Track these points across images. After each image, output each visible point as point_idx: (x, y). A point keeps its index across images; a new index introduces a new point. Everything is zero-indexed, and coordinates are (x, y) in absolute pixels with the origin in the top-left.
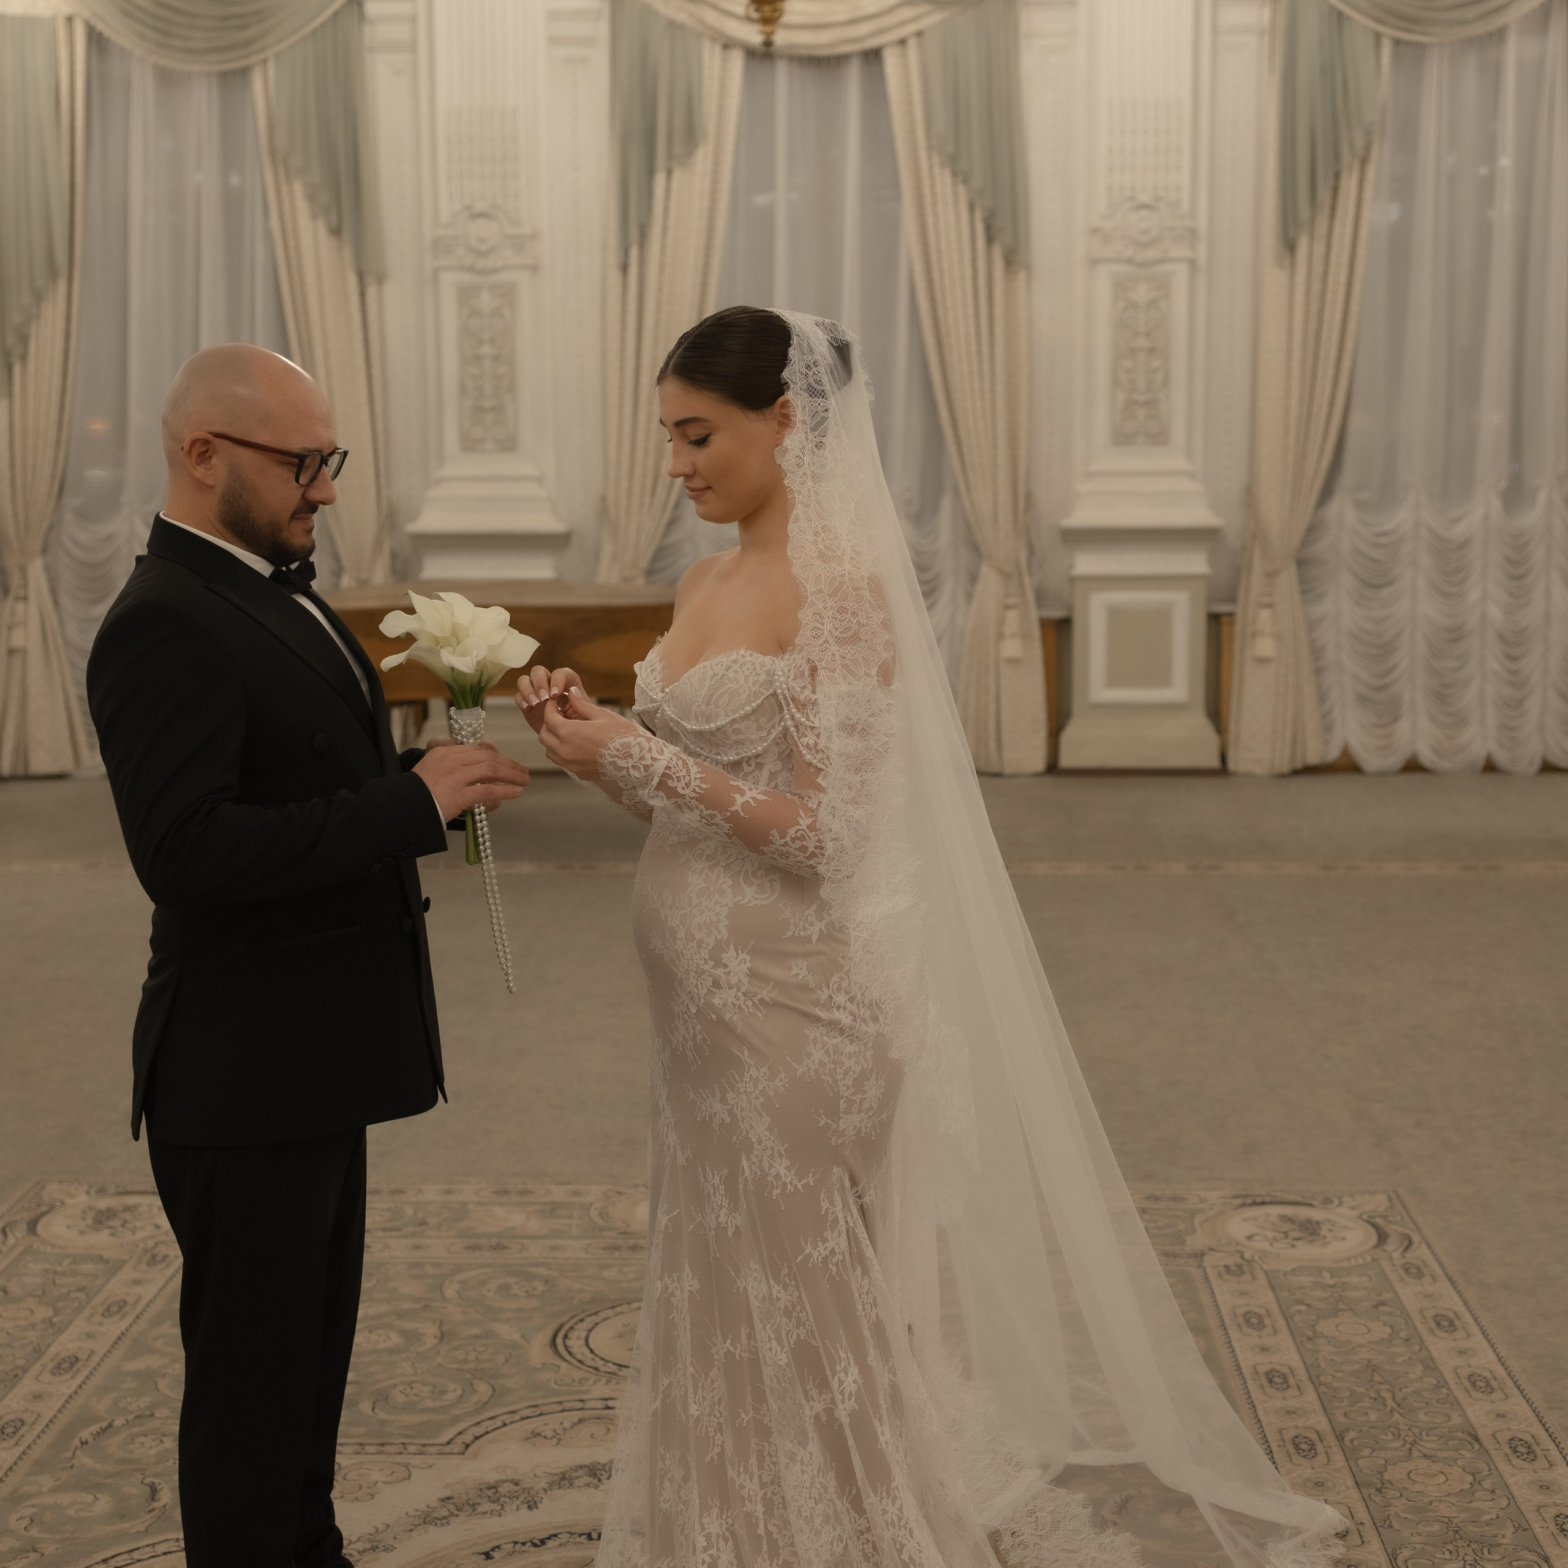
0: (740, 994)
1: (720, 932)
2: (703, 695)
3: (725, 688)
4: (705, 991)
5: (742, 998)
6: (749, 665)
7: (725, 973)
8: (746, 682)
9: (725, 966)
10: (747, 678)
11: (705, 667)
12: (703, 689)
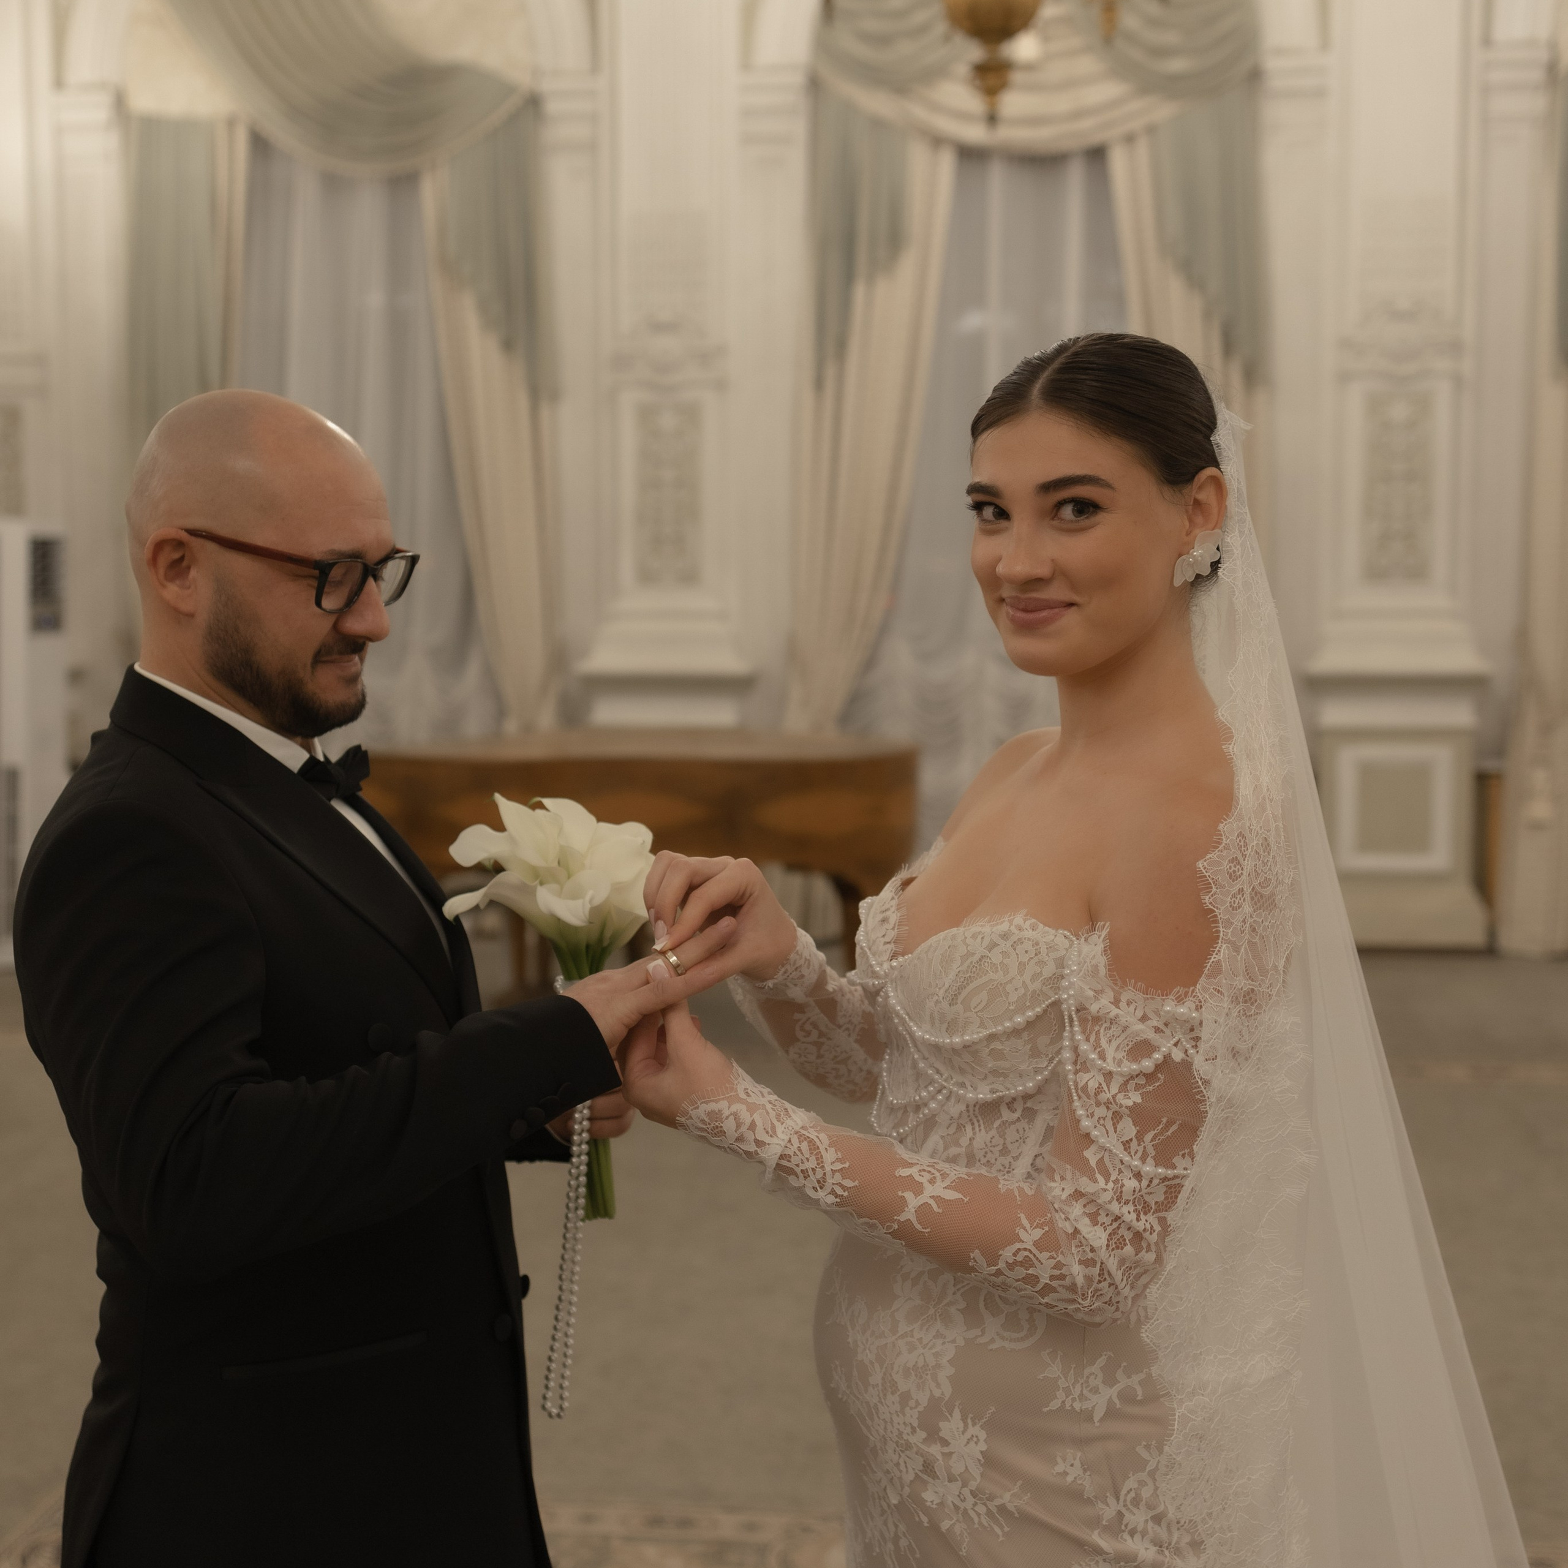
0: (966, 1492)
1: (938, 1385)
4: (911, 1477)
7: (943, 1454)
9: (945, 1443)
10: (1022, 966)
12: (946, 975)
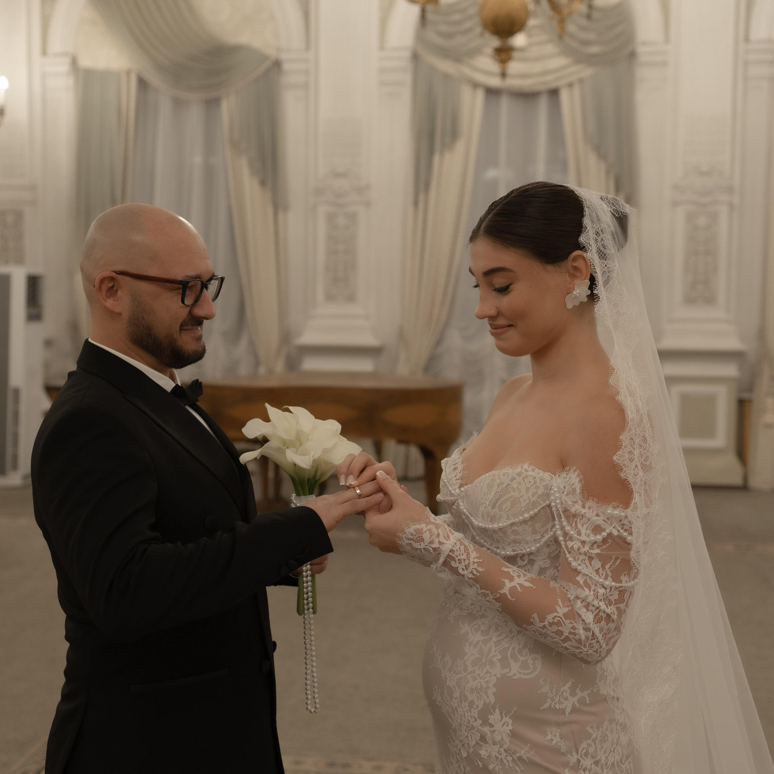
2: (490, 499)
3: (509, 496)
4: (474, 743)
5: (504, 754)
6: (530, 479)
7: (490, 731)
11: (493, 476)
12: (490, 494)
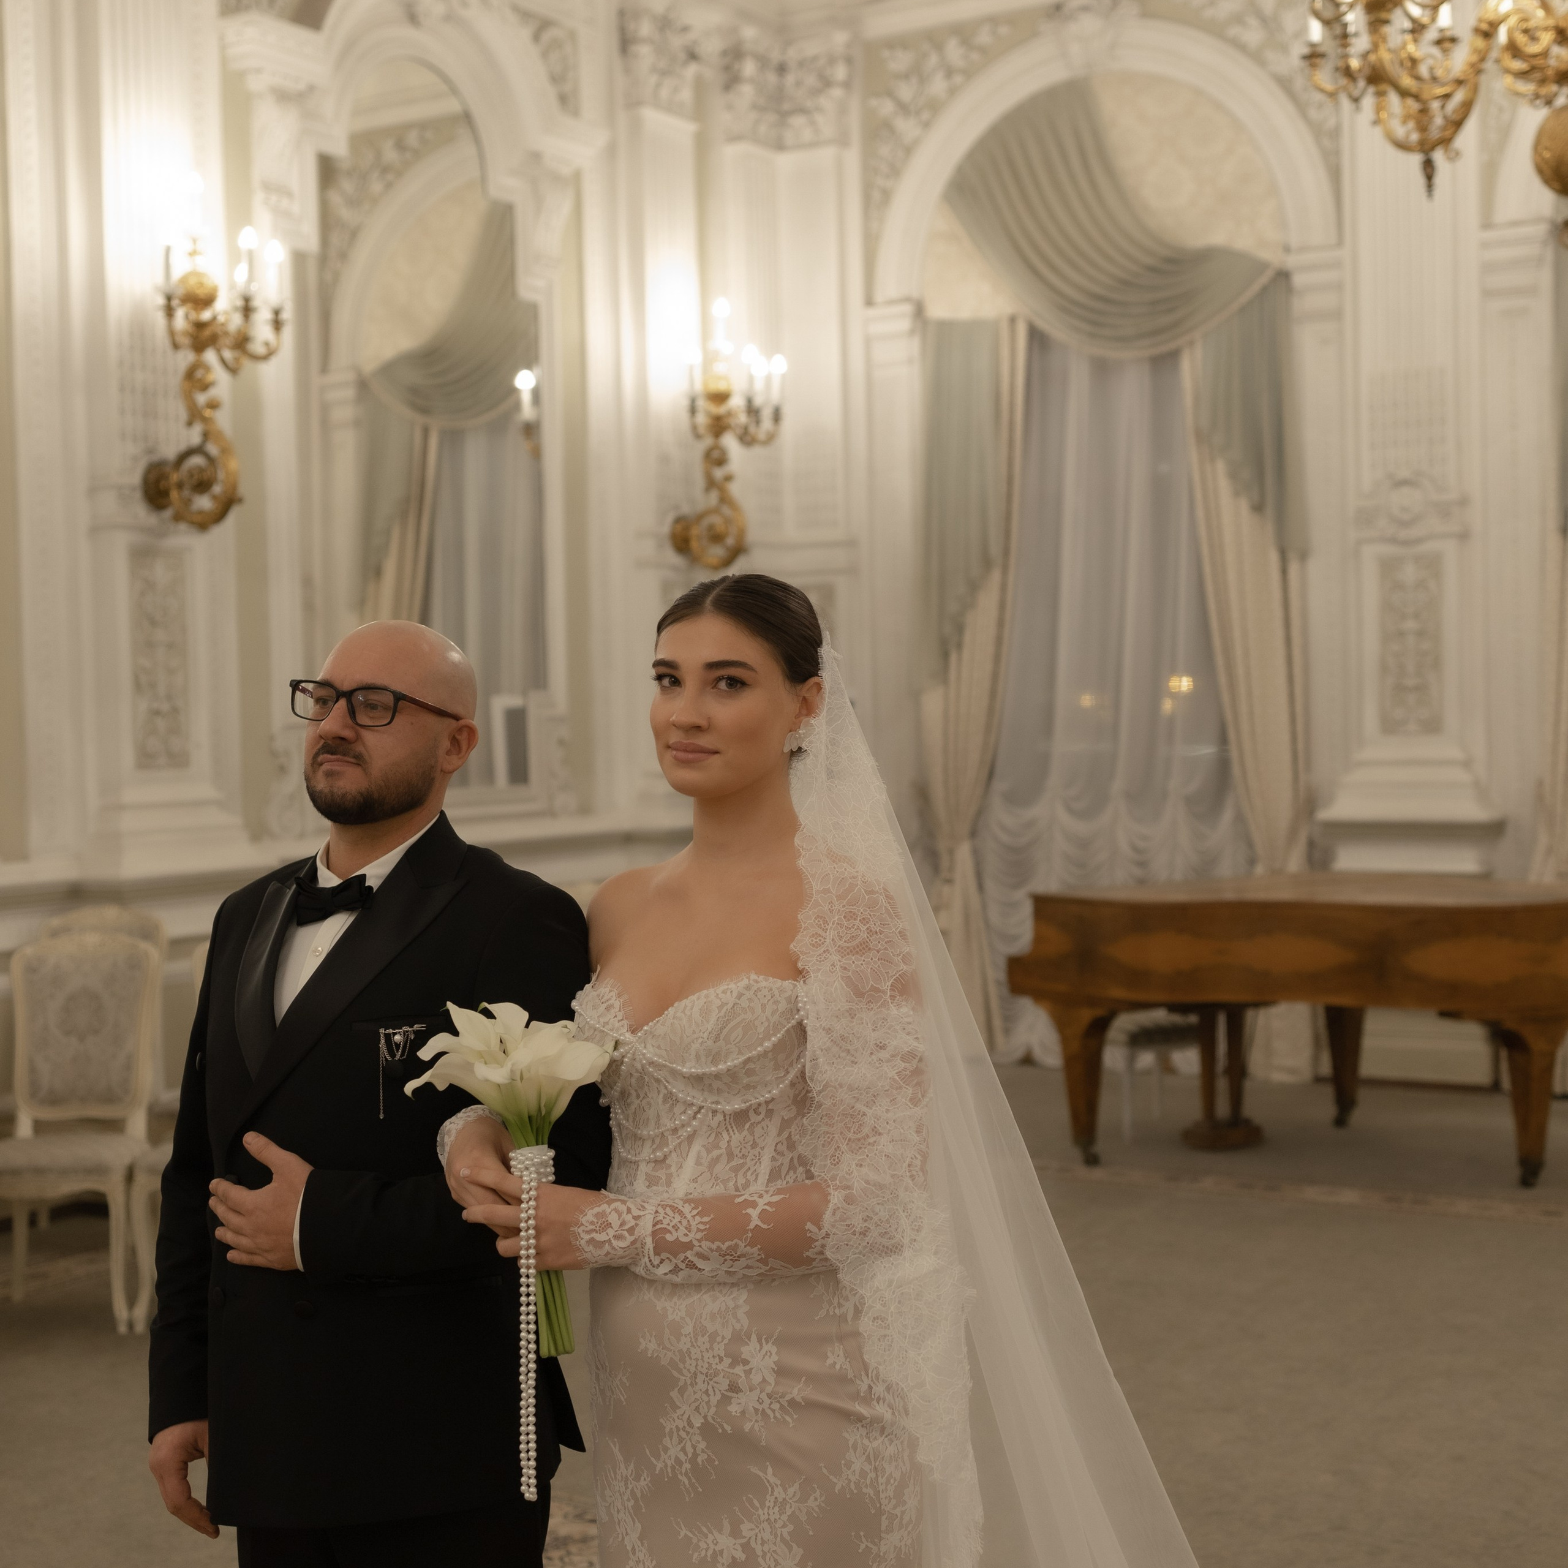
0: (764, 1396)
1: (738, 1321)
2: (710, 1029)
3: (738, 1019)
4: (718, 1396)
5: (767, 1401)
6: (765, 992)
7: (745, 1371)
8: (764, 1011)
9: (746, 1362)
10: (763, 1006)
11: (707, 996)
12: (708, 1022)
